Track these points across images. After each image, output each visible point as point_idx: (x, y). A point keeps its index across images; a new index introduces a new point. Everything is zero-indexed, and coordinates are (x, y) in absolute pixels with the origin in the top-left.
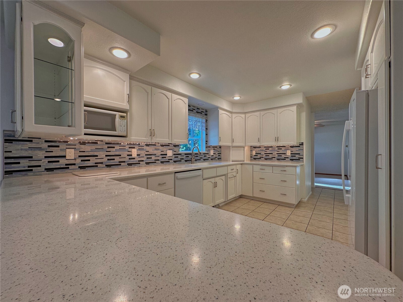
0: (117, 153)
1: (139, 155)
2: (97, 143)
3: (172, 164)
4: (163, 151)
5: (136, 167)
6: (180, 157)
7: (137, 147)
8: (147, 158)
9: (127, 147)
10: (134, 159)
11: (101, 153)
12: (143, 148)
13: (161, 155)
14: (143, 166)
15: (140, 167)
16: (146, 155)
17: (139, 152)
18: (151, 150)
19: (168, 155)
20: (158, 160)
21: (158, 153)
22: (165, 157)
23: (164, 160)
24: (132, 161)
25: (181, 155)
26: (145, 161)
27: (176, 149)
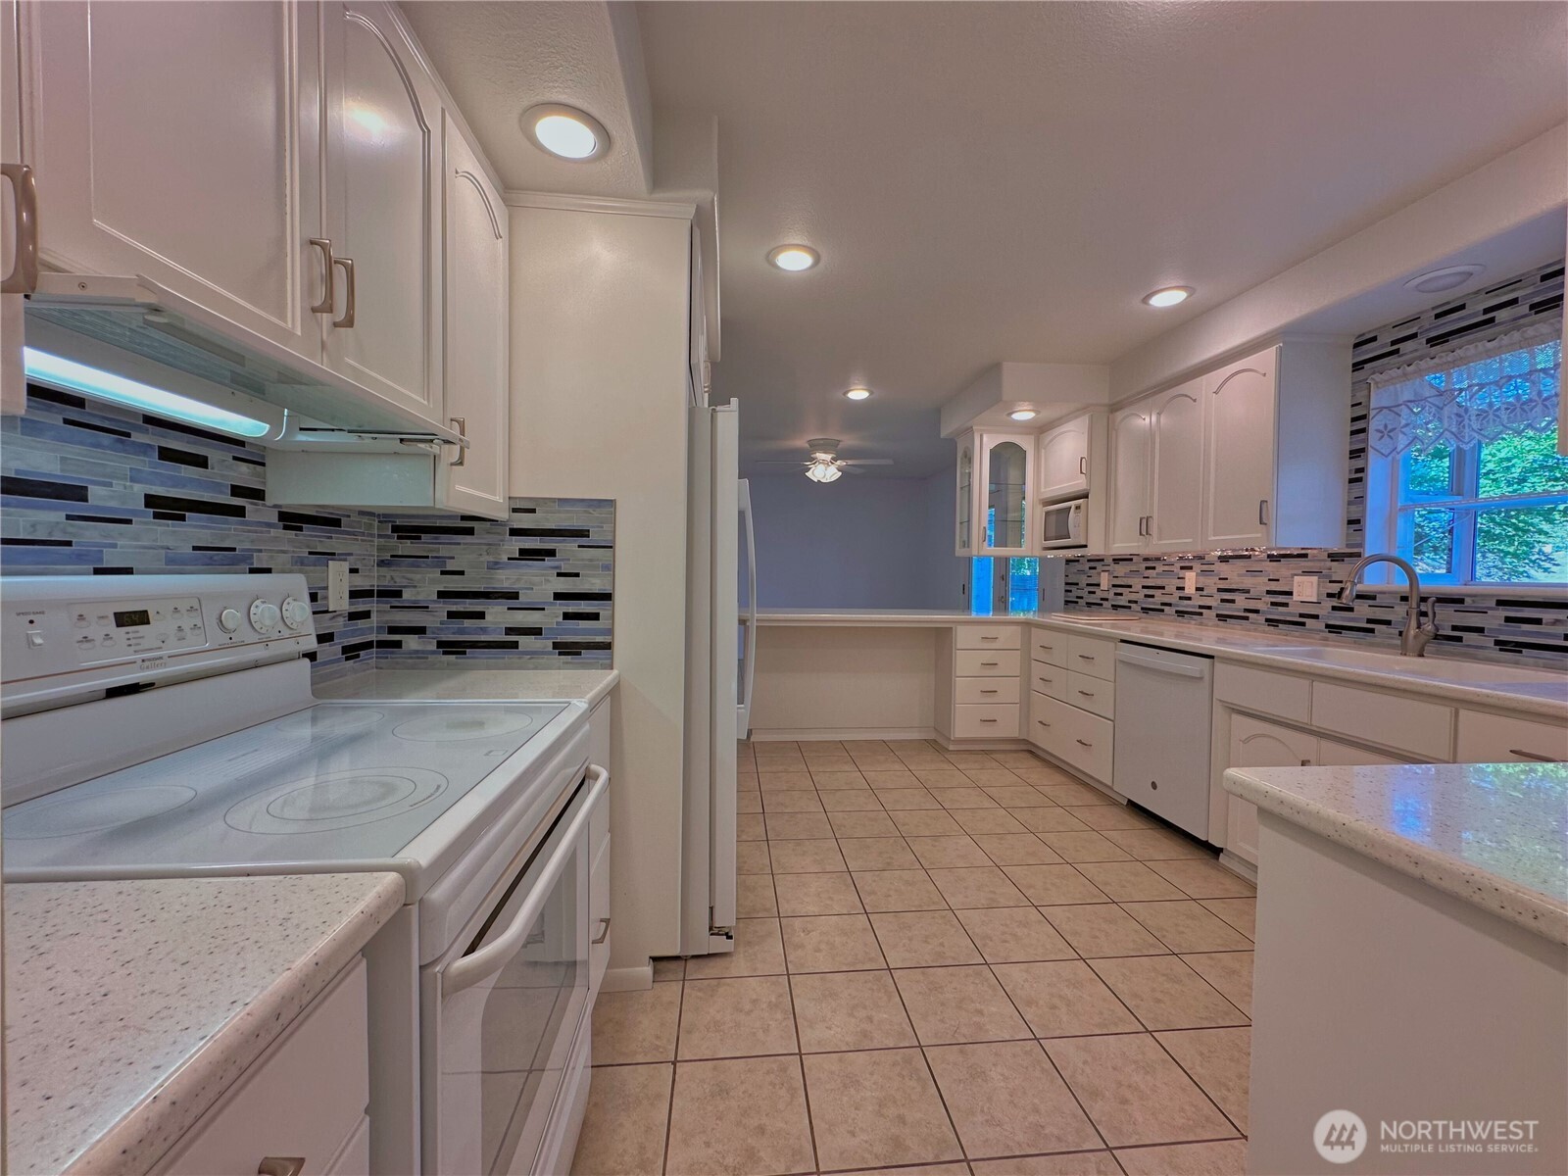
0: (1159, 582)
1: (1201, 589)
2: (1131, 560)
3: (1318, 637)
4: (1278, 580)
5: (1194, 622)
6: (1363, 610)
7: (1197, 566)
8: (1223, 601)
9: (1176, 569)
10: (1189, 599)
11: (1135, 580)
12: (1212, 567)
13: (1268, 592)
14: (1210, 624)
15: (1201, 624)
16: (1219, 590)
17: (1203, 581)
18: (1234, 574)
19: (1295, 597)
20: (1257, 611)
21: (1260, 585)
22: (1286, 605)
23: (1282, 614)
24: (1184, 606)
25: (1371, 602)
26: (1216, 608)
27: (1340, 570)
